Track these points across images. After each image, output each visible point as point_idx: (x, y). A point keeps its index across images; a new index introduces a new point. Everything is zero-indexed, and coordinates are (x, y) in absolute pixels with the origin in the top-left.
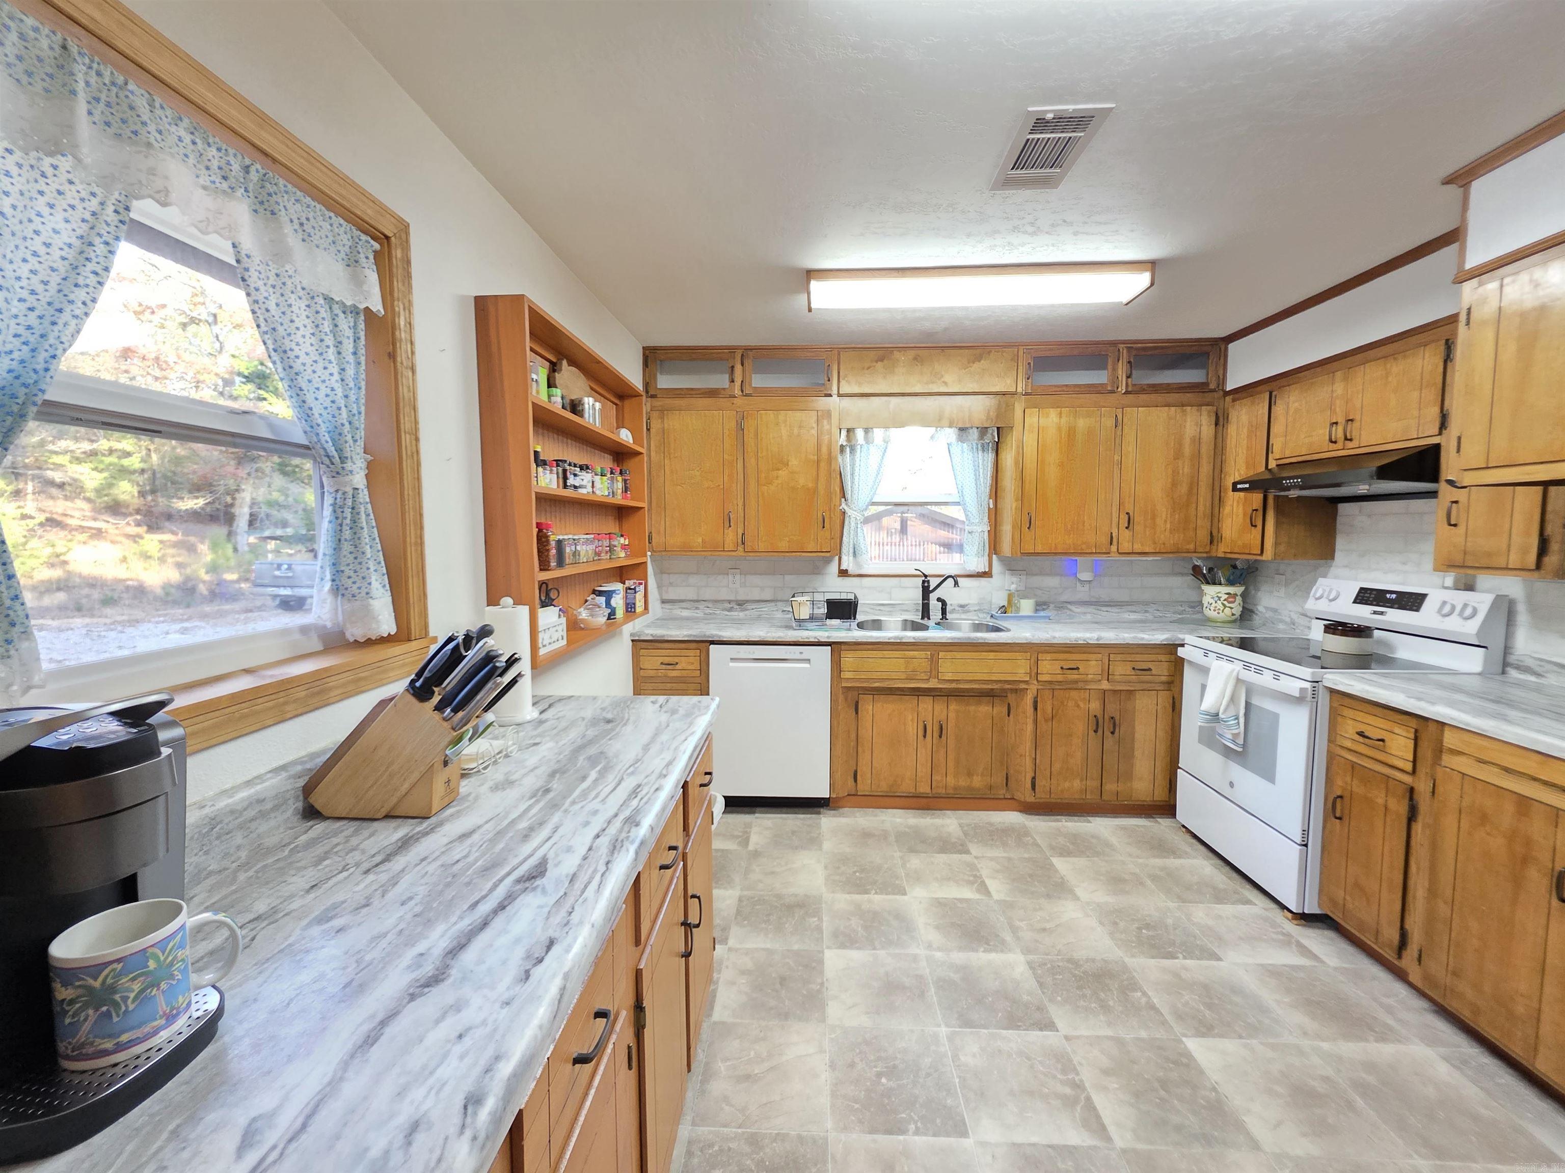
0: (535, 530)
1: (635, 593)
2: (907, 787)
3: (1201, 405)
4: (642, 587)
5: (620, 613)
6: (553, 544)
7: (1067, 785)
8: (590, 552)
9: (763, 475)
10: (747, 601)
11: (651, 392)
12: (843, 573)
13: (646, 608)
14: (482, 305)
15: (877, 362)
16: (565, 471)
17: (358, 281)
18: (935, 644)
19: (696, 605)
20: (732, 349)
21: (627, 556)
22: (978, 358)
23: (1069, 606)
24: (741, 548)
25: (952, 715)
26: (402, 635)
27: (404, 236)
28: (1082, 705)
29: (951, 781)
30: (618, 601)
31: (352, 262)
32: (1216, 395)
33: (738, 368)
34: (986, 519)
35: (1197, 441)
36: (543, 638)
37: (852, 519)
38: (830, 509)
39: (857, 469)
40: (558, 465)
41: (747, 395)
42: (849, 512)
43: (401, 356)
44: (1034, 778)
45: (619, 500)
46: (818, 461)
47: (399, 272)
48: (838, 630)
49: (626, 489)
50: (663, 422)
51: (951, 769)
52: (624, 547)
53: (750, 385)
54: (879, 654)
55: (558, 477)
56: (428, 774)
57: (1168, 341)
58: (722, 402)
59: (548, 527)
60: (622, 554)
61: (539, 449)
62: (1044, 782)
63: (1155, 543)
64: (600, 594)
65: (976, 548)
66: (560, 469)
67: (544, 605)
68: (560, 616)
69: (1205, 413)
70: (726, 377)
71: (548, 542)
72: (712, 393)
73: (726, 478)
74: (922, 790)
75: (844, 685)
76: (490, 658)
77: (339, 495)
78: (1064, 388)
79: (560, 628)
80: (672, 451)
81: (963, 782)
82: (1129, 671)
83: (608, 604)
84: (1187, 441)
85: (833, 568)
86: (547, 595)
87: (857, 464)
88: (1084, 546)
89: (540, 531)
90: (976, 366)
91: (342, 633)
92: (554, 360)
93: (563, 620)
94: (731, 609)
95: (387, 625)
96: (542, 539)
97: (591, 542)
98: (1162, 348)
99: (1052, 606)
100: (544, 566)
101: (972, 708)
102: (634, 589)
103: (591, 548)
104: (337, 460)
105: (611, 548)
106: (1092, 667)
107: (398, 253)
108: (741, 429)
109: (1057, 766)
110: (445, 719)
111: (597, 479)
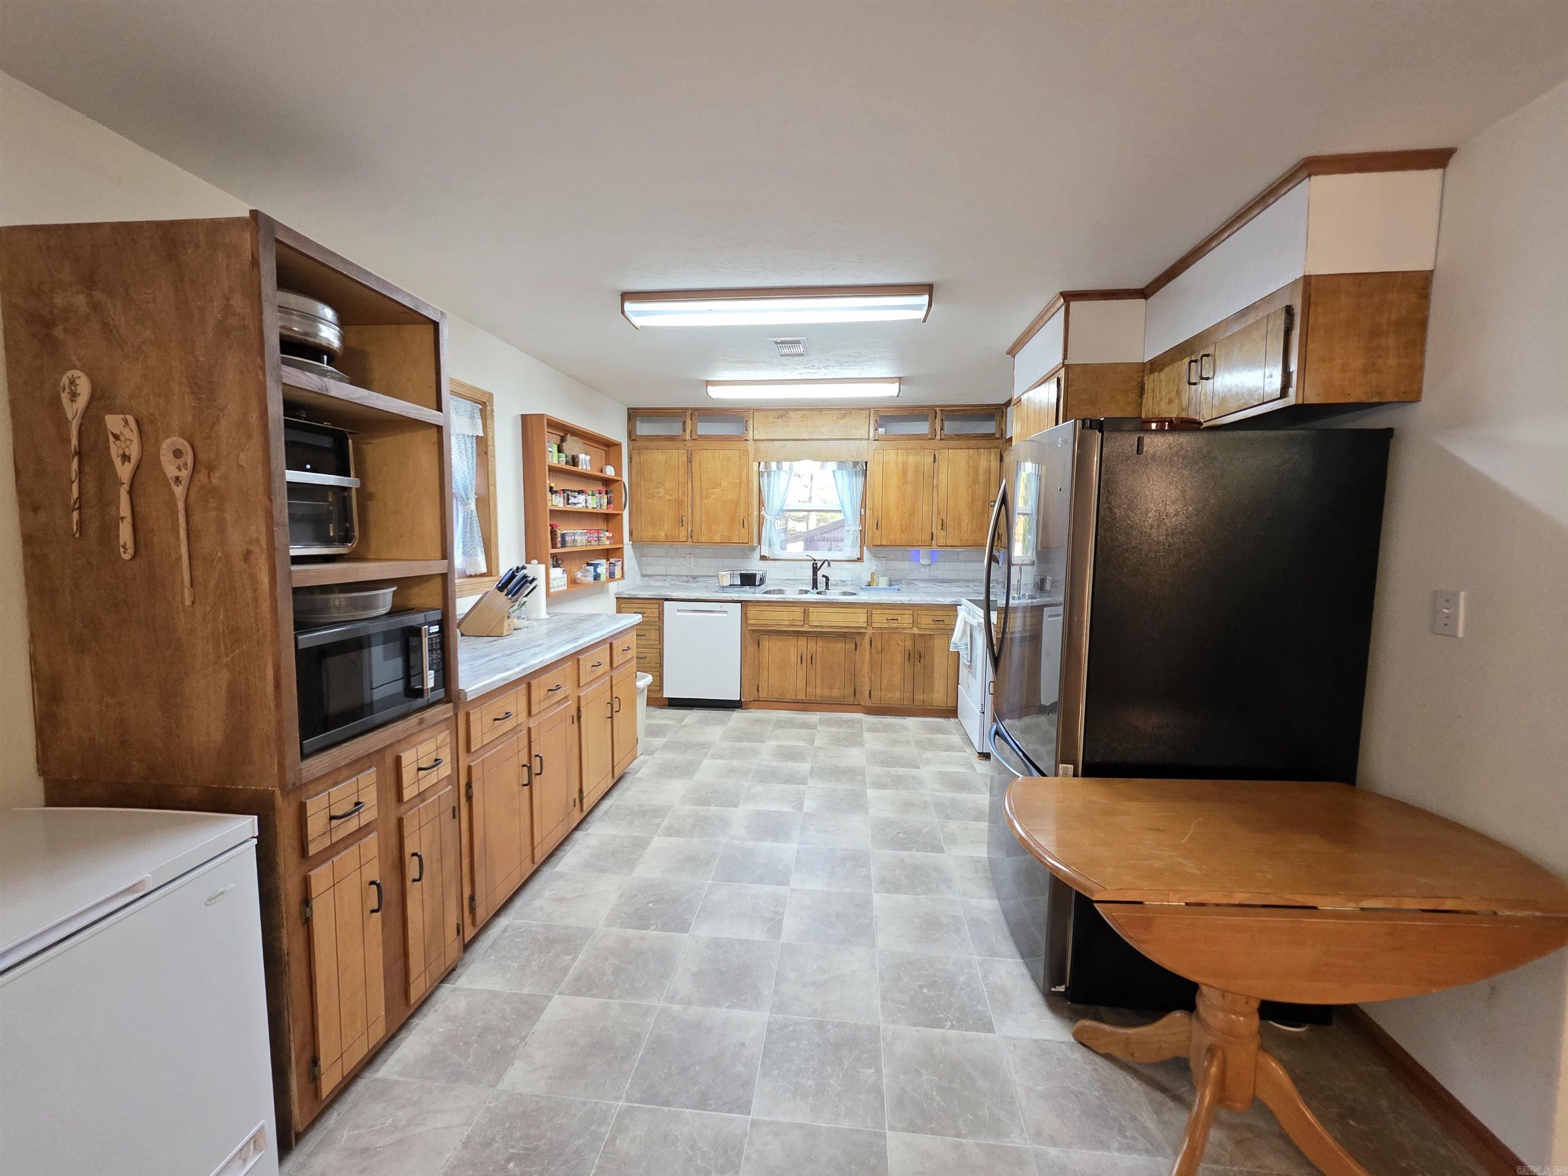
0: (549, 528)
1: (615, 566)
2: (790, 696)
3: (991, 448)
4: (620, 563)
5: (603, 578)
6: (559, 535)
7: (891, 695)
8: (584, 541)
9: (705, 492)
10: (698, 576)
11: (633, 438)
12: (763, 558)
13: (623, 575)
14: (524, 418)
15: (778, 418)
16: (568, 495)
17: (474, 425)
18: (807, 602)
19: (665, 578)
20: (685, 410)
21: (610, 544)
22: (844, 417)
23: (915, 582)
24: (690, 540)
25: (819, 649)
26: (489, 574)
27: (491, 400)
28: (900, 643)
29: (819, 692)
30: (603, 570)
31: (472, 417)
32: (1001, 441)
33: (689, 422)
34: (858, 522)
35: (988, 472)
36: (553, 583)
37: (768, 521)
38: (748, 515)
39: (772, 488)
40: (564, 493)
41: (694, 440)
42: (767, 517)
43: (489, 453)
44: (870, 691)
45: (604, 509)
46: (740, 483)
47: (489, 416)
48: (748, 594)
49: (609, 503)
50: (640, 457)
51: (819, 685)
52: (608, 538)
53: (696, 433)
54: (771, 608)
55: (564, 499)
56: (501, 621)
57: (968, 406)
58: (679, 444)
59: (556, 526)
60: (608, 542)
61: (553, 485)
62: (876, 694)
63: (961, 539)
64: (591, 565)
65: (851, 541)
66: (565, 495)
67: (554, 566)
68: (563, 573)
69: (993, 454)
70: (680, 425)
71: (556, 534)
72: (672, 438)
73: (680, 493)
74: (800, 698)
75: (749, 628)
76: (525, 577)
77: (466, 513)
78: (900, 437)
79: (563, 580)
80: (646, 476)
81: (826, 693)
82: (931, 622)
83: (595, 570)
84: (981, 472)
85: (756, 555)
86: (557, 561)
87: (772, 484)
88: (914, 541)
89: (552, 528)
90: (843, 421)
91: (465, 572)
92: (563, 435)
93: (565, 576)
94: (687, 582)
95: (484, 570)
96: (553, 533)
97: (585, 534)
98: (964, 410)
99: (904, 582)
100: (554, 546)
101: (832, 645)
102: (614, 564)
103: (584, 538)
104: (465, 499)
105: (599, 538)
106: (906, 619)
107: (489, 408)
108: (690, 461)
109: (885, 683)
110: (509, 599)
111: (589, 498)
